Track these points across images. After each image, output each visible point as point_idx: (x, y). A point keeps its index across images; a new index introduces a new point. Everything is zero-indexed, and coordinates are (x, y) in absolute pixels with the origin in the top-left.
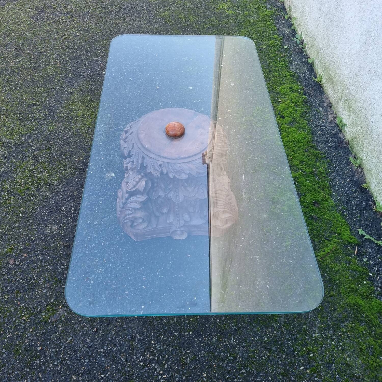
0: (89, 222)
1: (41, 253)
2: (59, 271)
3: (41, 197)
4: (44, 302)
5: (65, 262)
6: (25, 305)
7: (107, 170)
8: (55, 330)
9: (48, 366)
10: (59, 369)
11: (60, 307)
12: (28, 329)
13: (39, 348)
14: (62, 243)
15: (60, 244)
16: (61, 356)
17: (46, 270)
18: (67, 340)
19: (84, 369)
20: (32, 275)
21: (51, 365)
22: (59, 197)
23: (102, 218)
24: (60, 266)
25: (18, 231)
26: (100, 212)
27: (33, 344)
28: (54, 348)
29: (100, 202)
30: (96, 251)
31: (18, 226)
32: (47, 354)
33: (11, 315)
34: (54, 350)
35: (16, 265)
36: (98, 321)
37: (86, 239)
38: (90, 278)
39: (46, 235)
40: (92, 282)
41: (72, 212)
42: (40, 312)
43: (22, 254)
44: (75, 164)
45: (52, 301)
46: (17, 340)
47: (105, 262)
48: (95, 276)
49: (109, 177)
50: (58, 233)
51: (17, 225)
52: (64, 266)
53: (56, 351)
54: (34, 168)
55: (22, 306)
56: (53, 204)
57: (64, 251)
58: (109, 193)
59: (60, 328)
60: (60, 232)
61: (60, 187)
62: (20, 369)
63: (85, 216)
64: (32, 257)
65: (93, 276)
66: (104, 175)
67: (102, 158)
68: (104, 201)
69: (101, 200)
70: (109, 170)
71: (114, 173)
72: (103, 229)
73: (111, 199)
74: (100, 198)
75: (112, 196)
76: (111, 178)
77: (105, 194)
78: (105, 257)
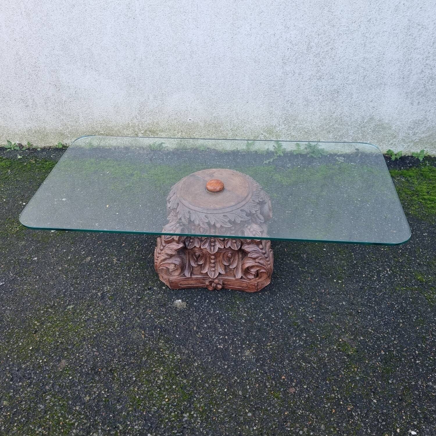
0: (244, 321)
1: (281, 363)
2: (302, 344)
3: (199, 371)
4: (337, 354)
5: (292, 339)
6: (342, 370)
7: (170, 307)
8: (363, 343)
9: (396, 344)
10: (397, 336)
11: (340, 340)
12: (366, 364)
13: (383, 353)
14: (269, 344)
15: (269, 346)
16: (386, 335)
17: (302, 355)
18: (371, 332)
19: (393, 319)
20: (308, 368)
21: (395, 342)
22: (201, 352)
23: (239, 309)
24: (297, 343)
25: (249, 391)
26: (230, 312)
27: (379, 358)
28: (380, 341)
29: (218, 312)
30: (280, 314)
31: (242, 391)
32: (386, 346)
33: (353, 381)
34: (382, 342)
35: (296, 385)
36: (351, 310)
37: (266, 322)
38: (310, 317)
39: (257, 360)
40: (314, 316)
41: (226, 337)
42: (348, 356)
43: (282, 381)
44: (149, 339)
45: (335, 347)
46: (378, 372)
47: (293, 307)
48: (308, 314)
49: (182, 304)
50: (256, 349)
51: (240, 393)
52: (296, 340)
53: (382, 340)
55: (343, 373)
56: (211, 358)
57: (278, 341)
58: (206, 304)
59: (361, 339)
60: (254, 346)
61: (187, 352)
62: (404, 366)
63: (235, 325)
64: (286, 371)
65: (308, 315)
66: (178, 309)
67: (150, 311)
68: (216, 308)
69: (215, 311)
70: (171, 305)
71: (177, 301)
72: (253, 309)
73: (214, 302)
74: (211, 312)
75: (211, 302)
76: (183, 303)
77: (207, 308)
78: (287, 306)
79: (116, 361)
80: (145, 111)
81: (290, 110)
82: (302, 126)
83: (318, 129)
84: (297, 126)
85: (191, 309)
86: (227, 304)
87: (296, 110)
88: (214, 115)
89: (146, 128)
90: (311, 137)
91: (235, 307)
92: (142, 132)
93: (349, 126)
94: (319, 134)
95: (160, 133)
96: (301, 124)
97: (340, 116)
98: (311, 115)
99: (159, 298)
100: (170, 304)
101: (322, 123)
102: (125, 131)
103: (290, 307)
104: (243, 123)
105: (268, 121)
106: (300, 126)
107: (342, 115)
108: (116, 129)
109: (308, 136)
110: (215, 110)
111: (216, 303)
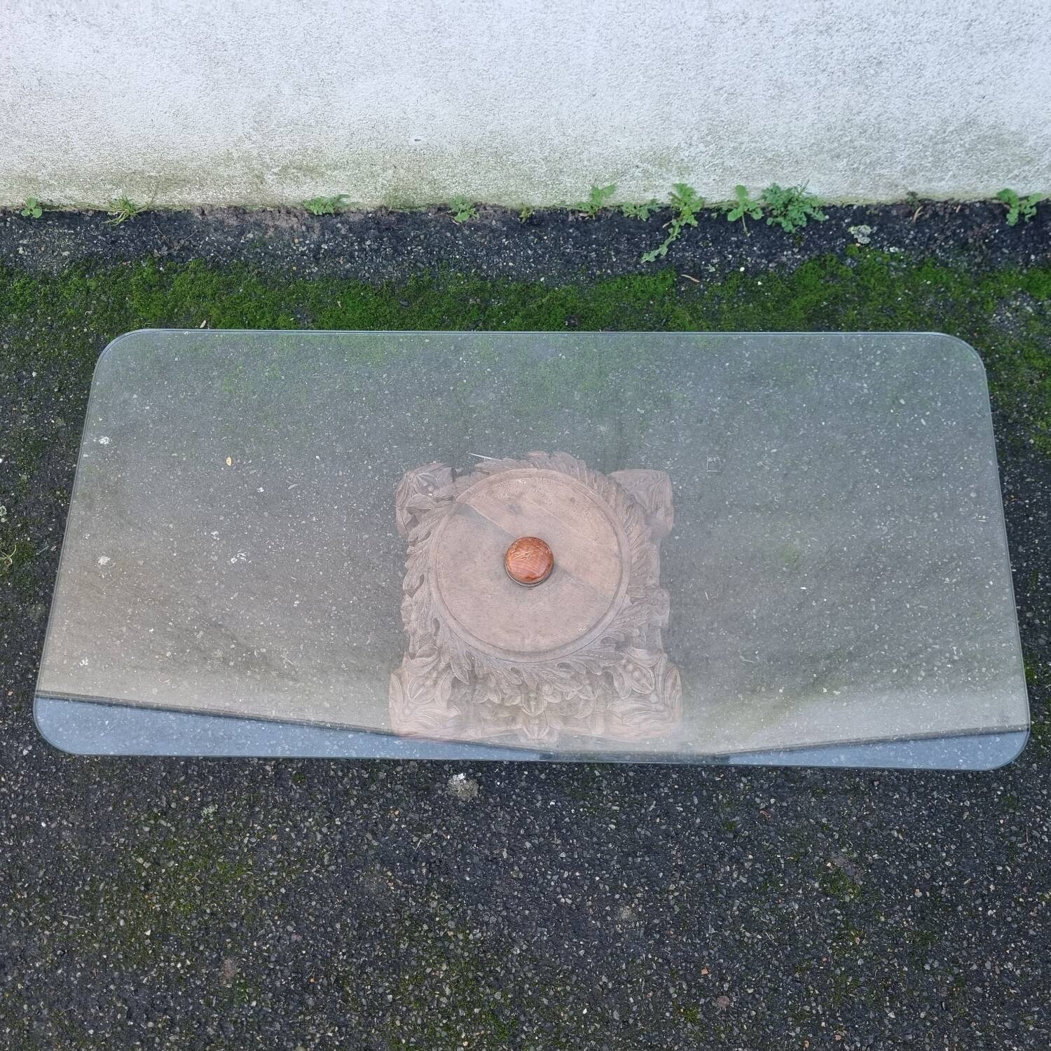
0: (613, 827)
1: (699, 934)
2: (745, 881)
3: (526, 969)
4: (821, 903)
5: (722, 870)
6: (828, 944)
7: (442, 798)
8: (879, 868)
9: (949, 868)
10: (953, 847)
11: (829, 865)
12: (880, 925)
13: (919, 894)
14: (672, 887)
15: (673, 892)
16: (930, 846)
17: (744, 911)
18: (898, 839)
19: (950, 798)
20: (757, 943)
21: (947, 863)
22: (526, 918)
23: (600, 793)
24: (734, 880)
25: (635, 1008)
26: (582, 803)
27: (909, 908)
28: (915, 863)
29: (552, 803)
30: (696, 801)
31: (620, 1011)
32: (927, 876)
33: (851, 970)
34: (919, 864)
35: (731, 989)
36: (857, 779)
37: (664, 827)
38: (762, 806)
39: (648, 933)
40: (773, 801)
41: (577, 874)
42: (842, 906)
43: (701, 981)
44: (407, 892)
45: (817, 885)
46: (903, 945)
47: (724, 778)
48: (758, 796)
49: (468, 787)
50: (643, 901)
51: (616, 1015)
52: (732, 872)
53: (922, 859)
54: (415, 1013)
55: (830, 951)
56: (549, 932)
57: (692, 878)
58: (523, 784)
59: (873, 859)
60: (639, 895)
61: (493, 919)
62: (959, 926)
63: (595, 839)
64: (710, 954)
65: (758, 800)
66: (460, 803)
67: (397, 813)
68: (547, 794)
69: (546, 802)
70: (443, 790)
71: (455, 776)
72: (633, 790)
73: (543, 776)
74: (538, 805)
75: (535, 776)
76: (471, 783)
77: (527, 794)
78: (711, 777)
79: (344, 954)
80: (275, 122)
81: (724, 109)
82: (758, 145)
83: (806, 150)
84: (743, 147)
85: (491, 800)
86: (571, 778)
87: (742, 110)
88: (489, 128)
89: (286, 162)
90: (782, 168)
91: (591, 789)
92: (276, 170)
93: (898, 141)
94: (806, 163)
95: (329, 172)
96: (756, 142)
97: (876, 119)
98: (787, 120)
99: (413, 773)
100: (439, 788)
101: (819, 137)
102: (221, 169)
103: (718, 779)
104: (580, 144)
105: (655, 137)
106: (753, 145)
107: (883, 118)
108: (194, 165)
109: (775, 166)
110: (491, 117)
111: (546, 779)
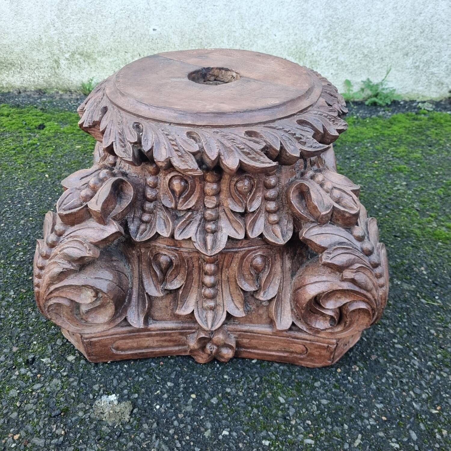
7: (82, 421)
23: (287, 423)
26: (264, 433)
29: (225, 433)
30: (414, 436)
49: (118, 409)
58: (189, 408)
66: (104, 428)
67: (16, 437)
68: (219, 421)
69: (216, 431)
70: (86, 412)
71: (104, 398)
72: (329, 420)
73: (214, 401)
74: (207, 434)
75: (204, 400)
76: (123, 405)
77: (193, 420)
78: (425, 408)
80: (70, 10)
81: (339, 7)
82: (359, 41)
83: (388, 48)
84: (350, 42)
85: (145, 426)
86: (250, 404)
87: (350, 8)
88: (198, 20)
89: (73, 48)
90: (373, 64)
91: (275, 417)
92: (67, 56)
93: (443, 41)
94: (387, 59)
95: (99, 59)
96: (358, 39)
97: (430, 20)
98: (377, 19)
99: (52, 392)
100: (81, 409)
101: (396, 35)
102: (34, 53)
103: (434, 412)
104: (252, 37)
105: (297, 32)
106: (356, 41)
107: (434, 19)
108: (17, 50)
109: (369, 62)
110: (200, 10)
111: (218, 404)
